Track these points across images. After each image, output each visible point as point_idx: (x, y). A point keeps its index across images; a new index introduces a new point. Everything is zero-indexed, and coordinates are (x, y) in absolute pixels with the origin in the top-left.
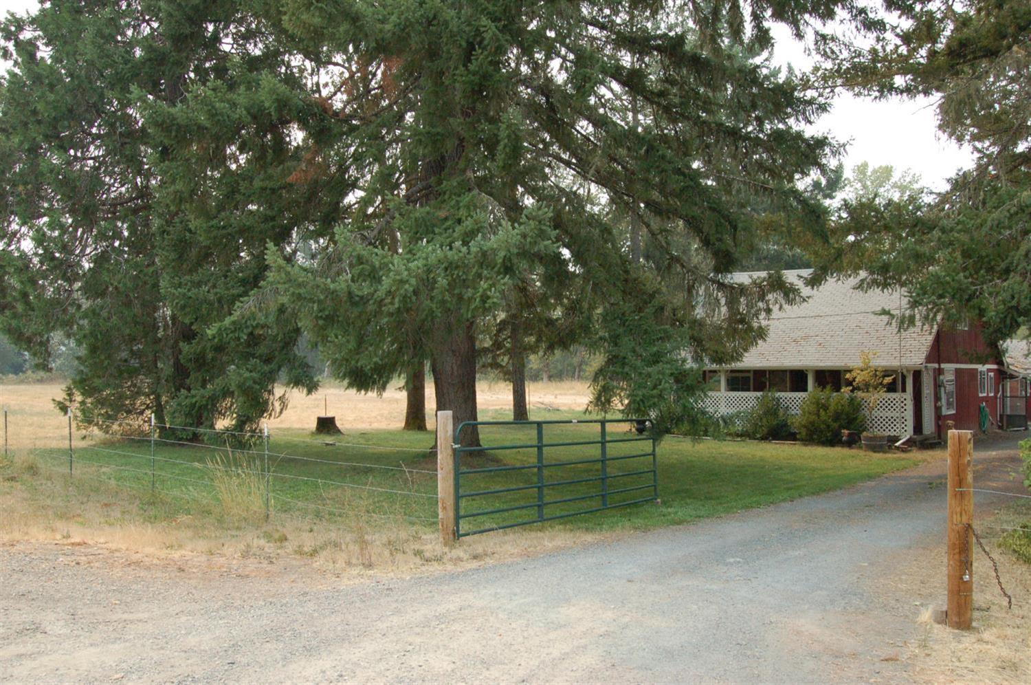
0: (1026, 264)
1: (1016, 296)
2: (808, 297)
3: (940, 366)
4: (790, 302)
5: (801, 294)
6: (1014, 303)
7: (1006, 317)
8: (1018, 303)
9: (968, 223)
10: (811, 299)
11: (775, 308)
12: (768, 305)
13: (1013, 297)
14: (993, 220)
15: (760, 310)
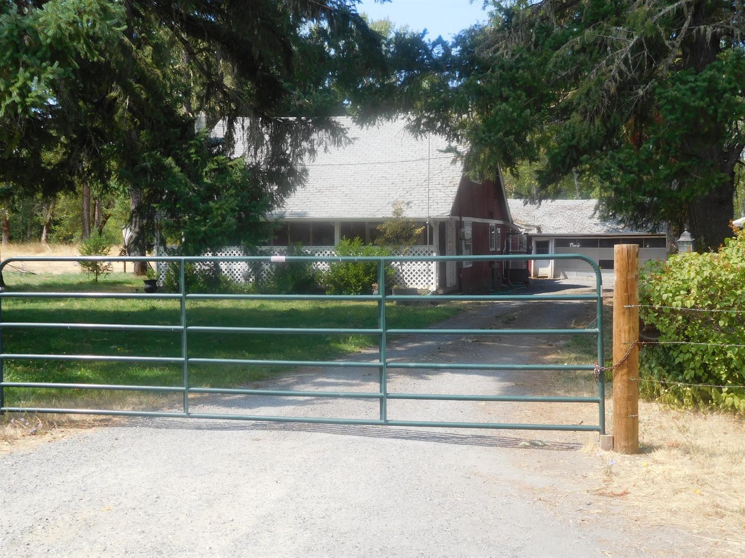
0: (586, 103)
1: (577, 135)
2: (354, 139)
3: (461, 219)
4: (337, 142)
5: (347, 135)
6: (574, 142)
7: (565, 157)
8: (578, 143)
9: (531, 61)
10: (356, 142)
11: (320, 149)
12: (312, 146)
13: (573, 138)
14: (557, 57)
15: (305, 150)
